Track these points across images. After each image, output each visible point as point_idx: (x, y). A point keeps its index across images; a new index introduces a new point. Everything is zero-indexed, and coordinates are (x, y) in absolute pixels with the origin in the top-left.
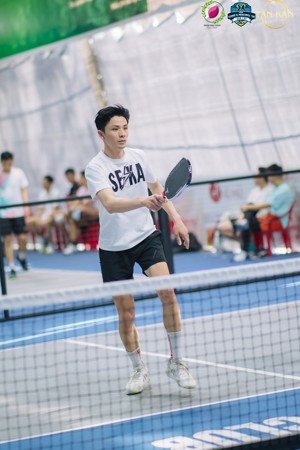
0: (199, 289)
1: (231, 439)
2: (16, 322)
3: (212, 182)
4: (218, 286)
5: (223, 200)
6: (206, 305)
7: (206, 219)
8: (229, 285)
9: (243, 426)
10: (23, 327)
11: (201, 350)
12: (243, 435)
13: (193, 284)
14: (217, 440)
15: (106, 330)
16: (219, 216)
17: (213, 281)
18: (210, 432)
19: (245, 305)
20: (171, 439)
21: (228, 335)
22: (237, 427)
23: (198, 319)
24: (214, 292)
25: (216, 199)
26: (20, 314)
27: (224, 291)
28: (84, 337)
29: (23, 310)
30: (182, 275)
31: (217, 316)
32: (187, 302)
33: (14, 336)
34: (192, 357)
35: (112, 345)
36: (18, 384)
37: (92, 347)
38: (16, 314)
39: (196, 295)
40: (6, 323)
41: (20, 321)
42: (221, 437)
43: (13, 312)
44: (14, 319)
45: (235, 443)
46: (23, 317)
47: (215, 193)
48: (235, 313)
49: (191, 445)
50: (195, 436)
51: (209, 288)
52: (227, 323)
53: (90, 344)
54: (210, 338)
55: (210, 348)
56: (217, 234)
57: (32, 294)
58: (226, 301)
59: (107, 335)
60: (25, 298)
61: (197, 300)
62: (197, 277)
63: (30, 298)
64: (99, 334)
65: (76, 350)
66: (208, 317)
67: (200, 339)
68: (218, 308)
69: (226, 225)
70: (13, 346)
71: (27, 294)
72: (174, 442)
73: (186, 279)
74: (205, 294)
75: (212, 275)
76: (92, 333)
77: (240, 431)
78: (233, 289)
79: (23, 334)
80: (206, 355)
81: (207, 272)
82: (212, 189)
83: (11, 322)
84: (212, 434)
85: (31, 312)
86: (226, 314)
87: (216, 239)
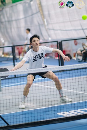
0: (72, 70)
1: (80, 113)
2: (19, 78)
3: (75, 40)
4: (77, 69)
5: (78, 45)
6: (74, 74)
7: (73, 50)
8: (80, 69)
9: (84, 109)
10: (21, 80)
11: (72, 87)
12: (84, 112)
13: (70, 68)
14: (76, 113)
15: (44, 81)
16: (77, 49)
17: (76, 68)
18: (74, 111)
19: (85, 75)
20: (63, 112)
21: (80, 83)
22: (82, 109)
23: (71, 78)
24: (76, 71)
25: (76, 44)
26: (20, 76)
27: (79, 71)
28: (38, 83)
29: (21, 75)
30: (67, 66)
31: (77, 78)
32: (68, 73)
33: (18, 82)
34: (69, 89)
35: (46, 86)
36: (19, 96)
37: (40, 86)
38: (18, 76)
39: (71, 72)
40: (16, 78)
41: (20, 78)
42: (77, 112)
43: (18, 75)
44: (18, 77)
45: (81, 114)
46: (21, 77)
47: (76, 43)
48: (82, 77)
49: (69, 114)
50: (70, 112)
51: (75, 70)
52: (80, 80)
53: (40, 85)
54: (74, 84)
55: (75, 87)
56: (76, 54)
57: (23, 70)
58: (79, 73)
59: (45, 82)
60: (21, 72)
61: (71, 73)
62: (71, 67)
63: (23, 72)
64: (42, 82)
65: (36, 87)
66: (74, 78)
67: (72, 84)
68: (77, 75)
69: (79, 52)
70: (18, 85)
71: (22, 70)
72: (64, 113)
73: (68, 67)
74: (73, 71)
75: (75, 66)
76: (40, 82)
77: (83, 111)
78: (82, 70)
79: (21, 82)
80: (73, 89)
81: (74, 65)
82: (75, 42)
83: (17, 78)
84: (75, 111)
85: (23, 76)
86: (79, 77)
87: (76, 56)
